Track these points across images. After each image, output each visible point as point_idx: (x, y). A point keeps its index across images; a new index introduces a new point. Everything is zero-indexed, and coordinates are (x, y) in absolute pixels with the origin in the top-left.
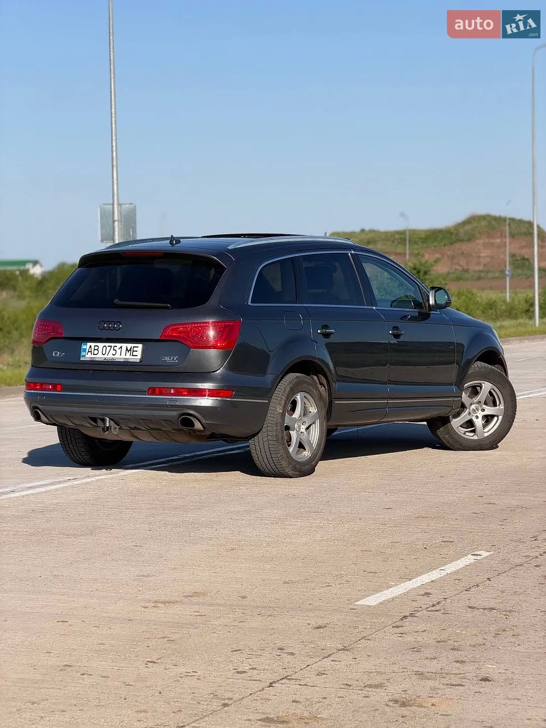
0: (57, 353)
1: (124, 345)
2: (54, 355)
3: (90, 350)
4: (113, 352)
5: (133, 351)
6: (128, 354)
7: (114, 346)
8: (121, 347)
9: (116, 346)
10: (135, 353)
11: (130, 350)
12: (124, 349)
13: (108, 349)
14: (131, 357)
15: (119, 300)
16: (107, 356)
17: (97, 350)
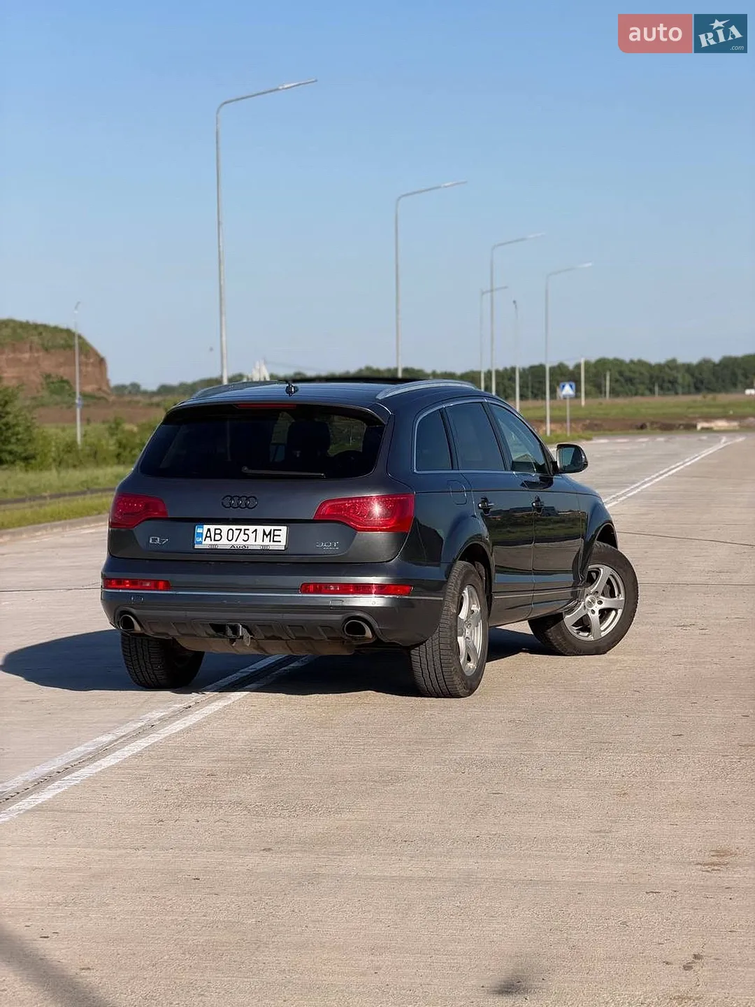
0: (157, 539)
1: (260, 528)
2: (151, 541)
3: (208, 535)
4: (243, 536)
5: (274, 535)
7: (245, 530)
8: (256, 530)
9: (248, 530)
10: (276, 538)
11: (270, 533)
12: (260, 534)
13: (236, 533)
14: (272, 543)
15: (249, 468)
16: (236, 543)
17: (220, 534)
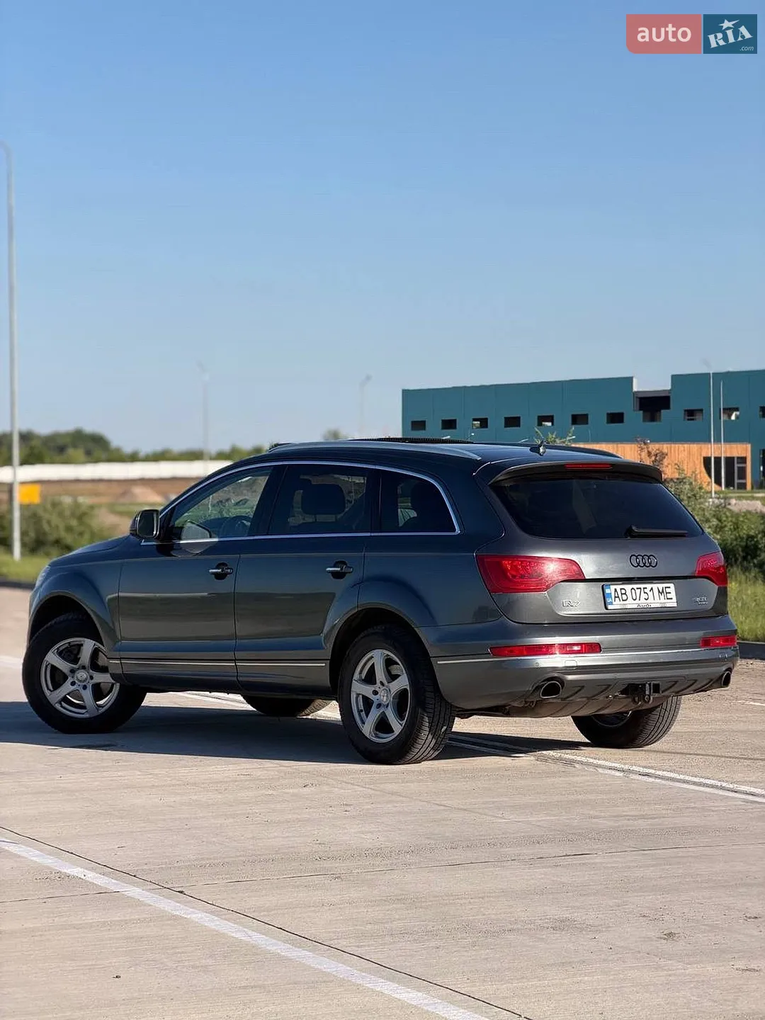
1: (655, 586)
3: (616, 595)
5: (666, 593)
6: (662, 597)
8: (652, 589)
9: (646, 588)
10: (669, 596)
11: (663, 591)
12: (656, 591)
13: (638, 591)
14: (666, 600)
15: (638, 528)
16: (640, 602)
17: (625, 594)
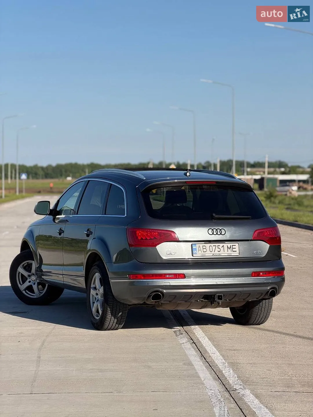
1: (225, 245)
3: (200, 249)
4: (217, 249)
5: (233, 248)
6: (229, 250)
7: (218, 246)
8: (223, 246)
9: (219, 246)
10: (234, 250)
11: (230, 247)
12: (226, 248)
13: (214, 248)
14: (232, 252)
15: (216, 214)
16: (214, 253)
17: (206, 249)
